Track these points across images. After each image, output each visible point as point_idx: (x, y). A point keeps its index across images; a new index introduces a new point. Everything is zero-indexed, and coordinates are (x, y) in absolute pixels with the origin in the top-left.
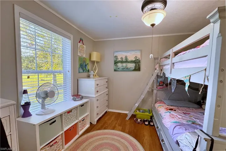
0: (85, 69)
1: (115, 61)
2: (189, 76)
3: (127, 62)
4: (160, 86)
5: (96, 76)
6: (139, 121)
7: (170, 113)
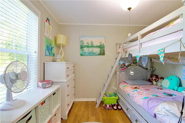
0: (51, 52)
1: (81, 45)
2: (164, 49)
3: (92, 46)
4: (122, 67)
5: (62, 60)
6: (109, 107)
7: (137, 91)
